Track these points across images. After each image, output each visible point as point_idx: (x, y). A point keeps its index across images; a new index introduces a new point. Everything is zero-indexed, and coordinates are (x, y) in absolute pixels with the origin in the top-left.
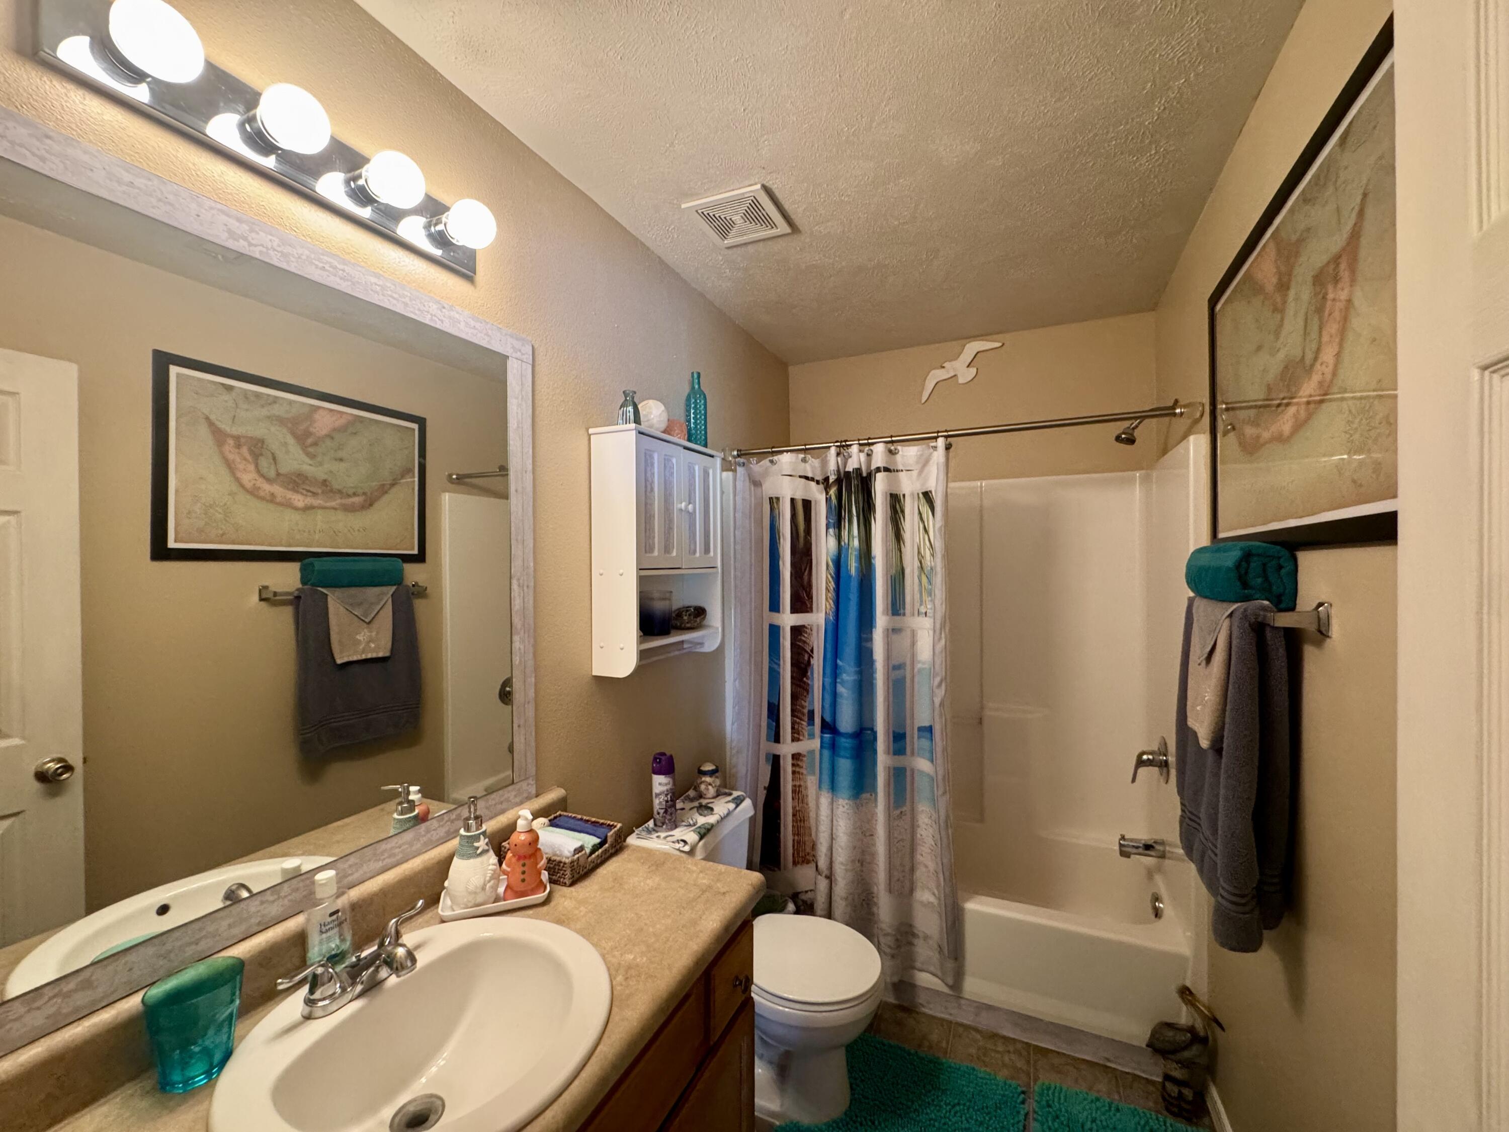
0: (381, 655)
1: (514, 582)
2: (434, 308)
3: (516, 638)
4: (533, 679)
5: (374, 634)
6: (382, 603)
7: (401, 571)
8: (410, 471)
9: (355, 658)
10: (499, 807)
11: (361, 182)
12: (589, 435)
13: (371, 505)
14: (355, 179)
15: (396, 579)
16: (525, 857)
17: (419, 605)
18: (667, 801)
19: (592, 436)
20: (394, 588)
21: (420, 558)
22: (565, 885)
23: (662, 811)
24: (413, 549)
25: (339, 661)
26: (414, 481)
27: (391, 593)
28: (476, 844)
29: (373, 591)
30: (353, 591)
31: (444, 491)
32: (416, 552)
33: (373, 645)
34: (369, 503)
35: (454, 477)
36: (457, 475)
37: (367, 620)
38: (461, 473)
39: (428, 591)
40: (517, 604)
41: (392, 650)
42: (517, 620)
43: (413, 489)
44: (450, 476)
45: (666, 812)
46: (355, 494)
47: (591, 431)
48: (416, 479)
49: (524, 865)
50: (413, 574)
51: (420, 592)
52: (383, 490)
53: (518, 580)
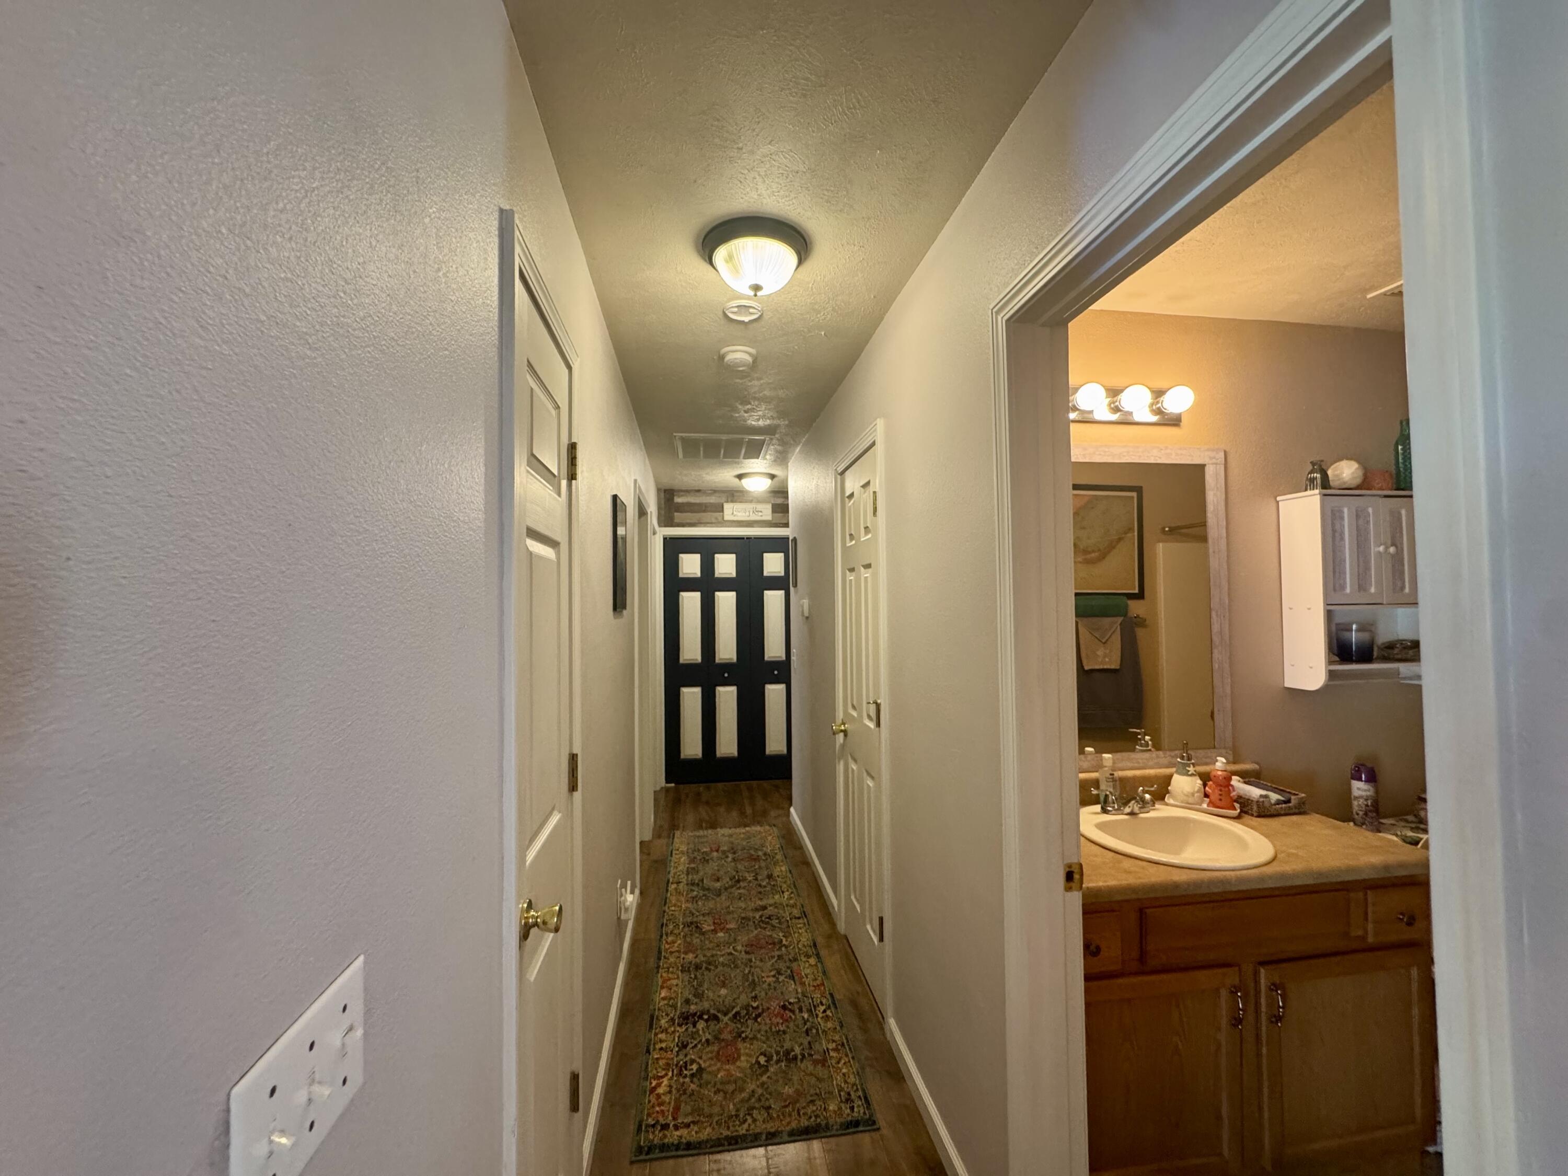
0: (1113, 667)
1: (1214, 614)
2: (1155, 452)
3: (1215, 651)
4: (1229, 680)
5: (1108, 651)
6: (1113, 630)
7: (1127, 606)
8: (1131, 529)
9: (1097, 667)
10: (1204, 760)
11: (1117, 403)
12: (1278, 502)
13: (1104, 558)
14: (1114, 403)
15: (1123, 612)
16: (1221, 786)
17: (1140, 633)
18: (1367, 805)
19: (1280, 503)
20: (1120, 619)
21: (1140, 596)
22: (1252, 815)
23: (1361, 813)
24: (1135, 589)
25: (1086, 668)
26: (1134, 536)
27: (1119, 622)
28: (1188, 768)
29: (1107, 620)
30: (1095, 620)
31: (1159, 542)
32: (1136, 591)
33: (1107, 660)
34: (1103, 556)
35: (1167, 529)
36: (1169, 528)
37: (1104, 641)
38: (1173, 525)
39: (1147, 622)
40: (1216, 628)
41: (1121, 665)
42: (1216, 639)
43: (1134, 543)
44: (1164, 528)
45: (1366, 814)
46: (1093, 551)
47: (1279, 498)
48: (1136, 534)
49: (1221, 790)
50: (1136, 608)
51: (1140, 622)
52: (1111, 547)
53: (1217, 612)
